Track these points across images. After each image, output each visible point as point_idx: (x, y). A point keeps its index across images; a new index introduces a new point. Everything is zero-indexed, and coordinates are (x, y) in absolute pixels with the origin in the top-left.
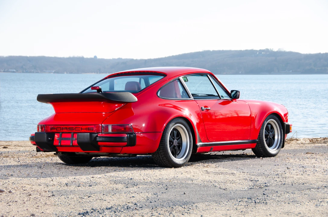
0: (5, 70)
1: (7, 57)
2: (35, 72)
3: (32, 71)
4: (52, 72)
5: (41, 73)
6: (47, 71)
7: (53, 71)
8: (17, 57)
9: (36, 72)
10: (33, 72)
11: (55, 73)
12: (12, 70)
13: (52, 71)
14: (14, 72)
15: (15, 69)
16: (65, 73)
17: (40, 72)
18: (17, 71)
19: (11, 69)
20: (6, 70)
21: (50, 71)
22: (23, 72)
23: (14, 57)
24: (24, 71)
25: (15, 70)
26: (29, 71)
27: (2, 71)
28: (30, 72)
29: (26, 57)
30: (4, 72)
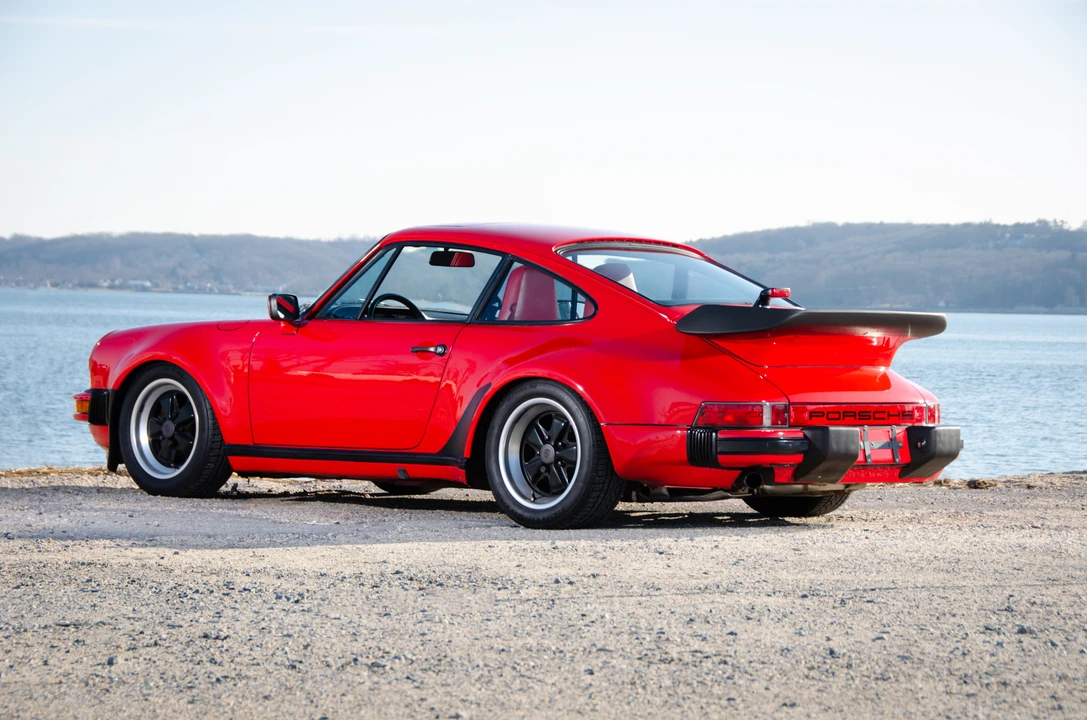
0: (113, 280)
1: (122, 238)
2: (216, 291)
3: (209, 285)
6: (259, 287)
8: (156, 236)
9: (222, 292)
10: (211, 291)
12: (138, 282)
14: (144, 289)
15: (150, 281)
17: (233, 291)
18: (156, 285)
19: (135, 279)
20: (117, 282)
22: (176, 290)
23: (146, 236)
24: (181, 287)
25: (148, 284)
26: (196, 288)
27: (106, 284)
28: (201, 291)
29: (190, 239)
30: (112, 287)
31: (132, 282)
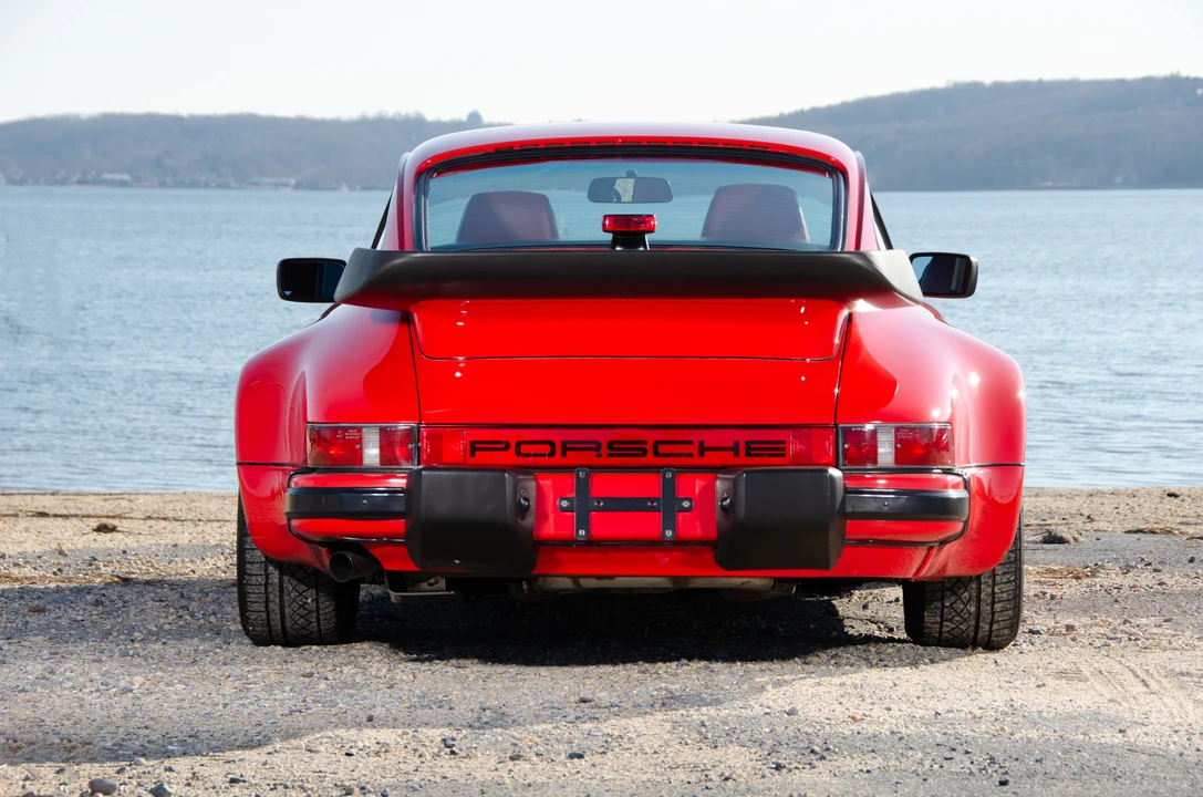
0: (84, 174)
2: (213, 184)
3: (203, 178)
4: (286, 185)
5: (239, 188)
6: (266, 180)
7: (293, 182)
9: (220, 186)
10: (207, 186)
11: (298, 186)
12: (117, 177)
13: (283, 180)
14: (123, 184)
15: (129, 171)
16: (345, 189)
17: (234, 185)
18: (138, 179)
19: (112, 171)
20: (89, 177)
21: (276, 180)
22: (162, 185)
24: (169, 180)
25: (126, 177)
26: (187, 181)
27: (75, 179)
28: (194, 185)
29: (177, 120)
30: (82, 182)
31: (107, 176)
